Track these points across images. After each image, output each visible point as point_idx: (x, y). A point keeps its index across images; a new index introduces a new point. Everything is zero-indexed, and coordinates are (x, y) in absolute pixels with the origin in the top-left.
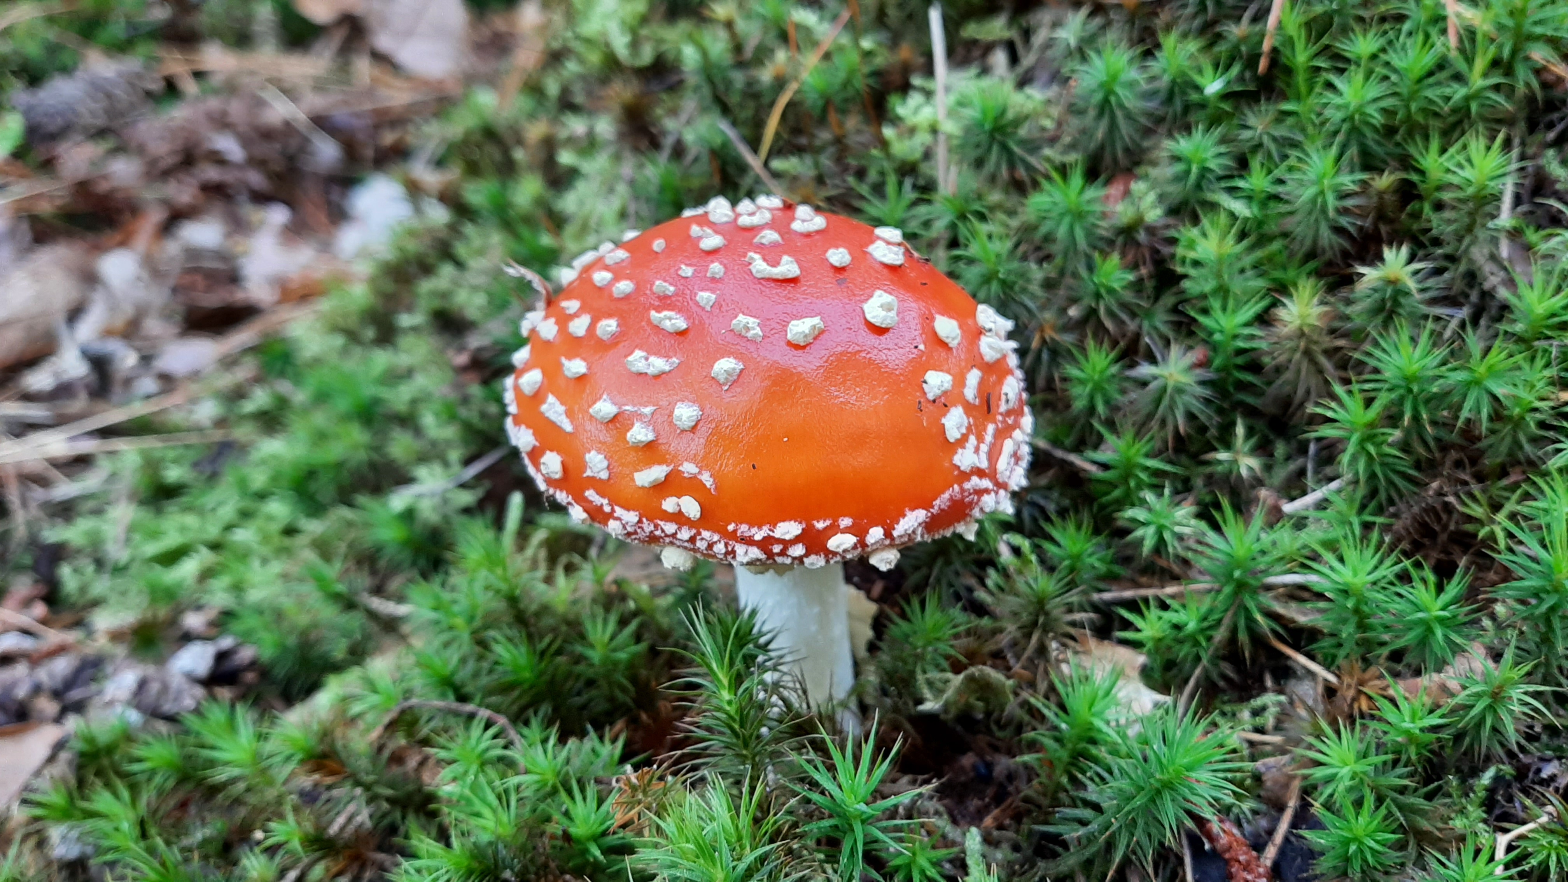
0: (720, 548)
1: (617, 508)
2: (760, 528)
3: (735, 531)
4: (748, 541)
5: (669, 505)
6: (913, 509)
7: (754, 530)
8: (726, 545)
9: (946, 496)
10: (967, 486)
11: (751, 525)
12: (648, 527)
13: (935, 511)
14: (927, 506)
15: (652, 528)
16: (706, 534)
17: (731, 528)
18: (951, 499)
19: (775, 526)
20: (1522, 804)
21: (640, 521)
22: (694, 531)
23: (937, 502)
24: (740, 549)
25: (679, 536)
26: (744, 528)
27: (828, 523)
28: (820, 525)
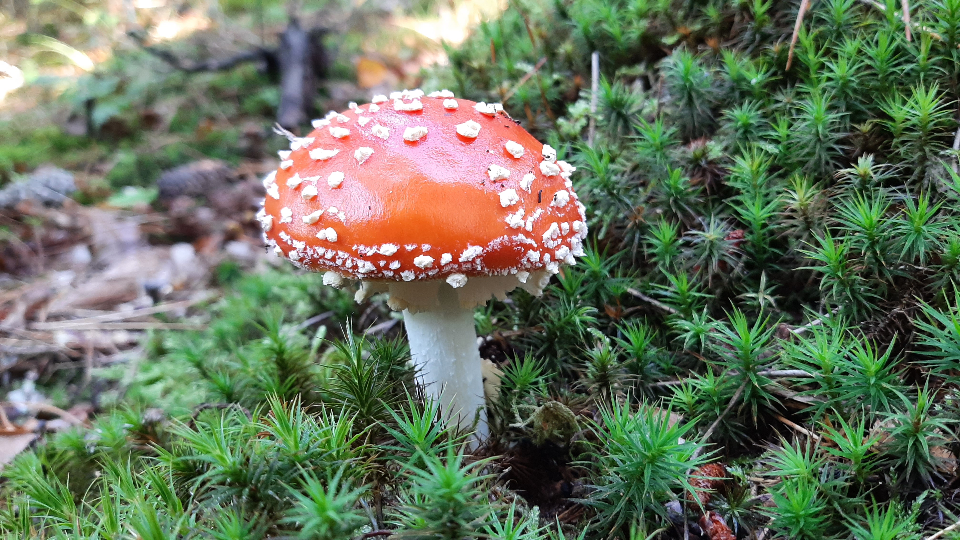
0: (349, 264)
1: (294, 242)
2: (371, 248)
3: (357, 250)
4: (363, 257)
5: (321, 235)
6: (473, 244)
7: (368, 249)
8: (353, 261)
9: (498, 240)
10: (515, 238)
11: (366, 246)
12: (310, 252)
13: (489, 249)
14: (484, 245)
15: (312, 252)
16: (341, 253)
17: (354, 248)
18: (502, 244)
19: (380, 246)
20: (943, 513)
21: (305, 249)
22: (334, 252)
23: (491, 243)
24: (360, 263)
25: (326, 257)
26: (362, 247)
27: (414, 247)
28: (409, 248)
